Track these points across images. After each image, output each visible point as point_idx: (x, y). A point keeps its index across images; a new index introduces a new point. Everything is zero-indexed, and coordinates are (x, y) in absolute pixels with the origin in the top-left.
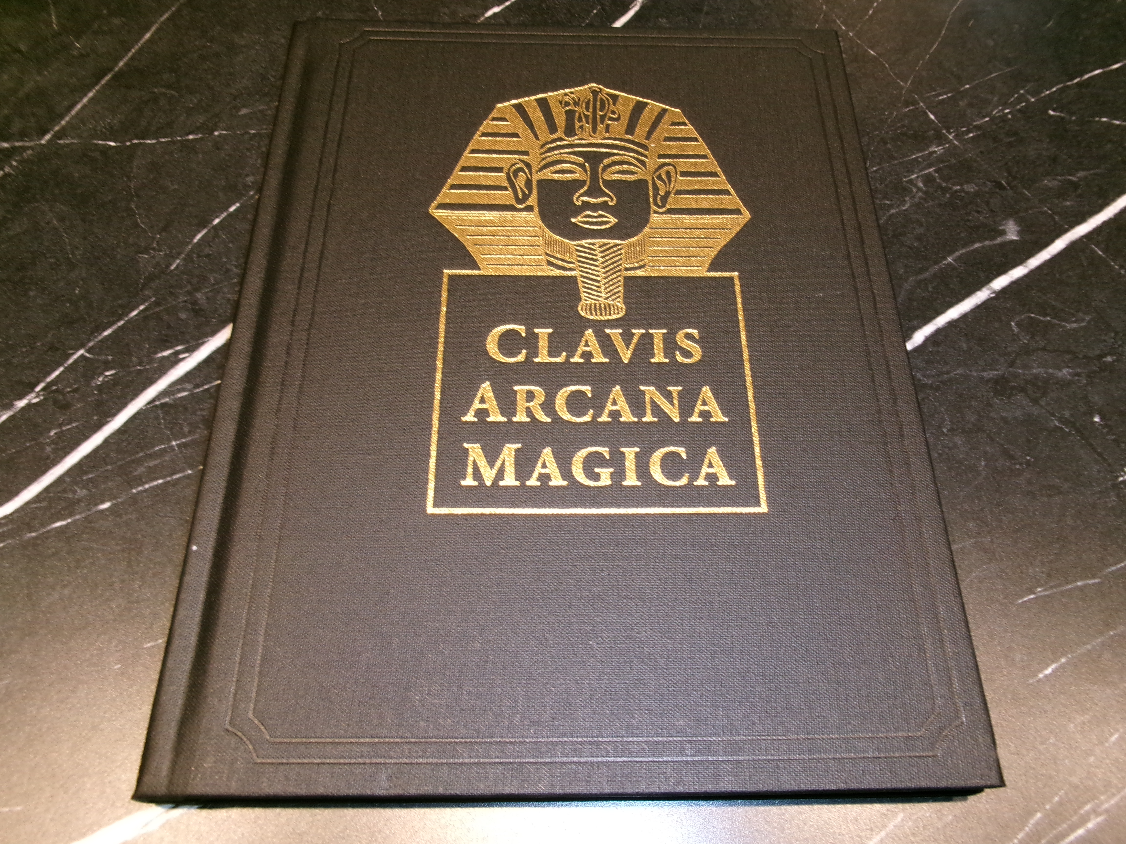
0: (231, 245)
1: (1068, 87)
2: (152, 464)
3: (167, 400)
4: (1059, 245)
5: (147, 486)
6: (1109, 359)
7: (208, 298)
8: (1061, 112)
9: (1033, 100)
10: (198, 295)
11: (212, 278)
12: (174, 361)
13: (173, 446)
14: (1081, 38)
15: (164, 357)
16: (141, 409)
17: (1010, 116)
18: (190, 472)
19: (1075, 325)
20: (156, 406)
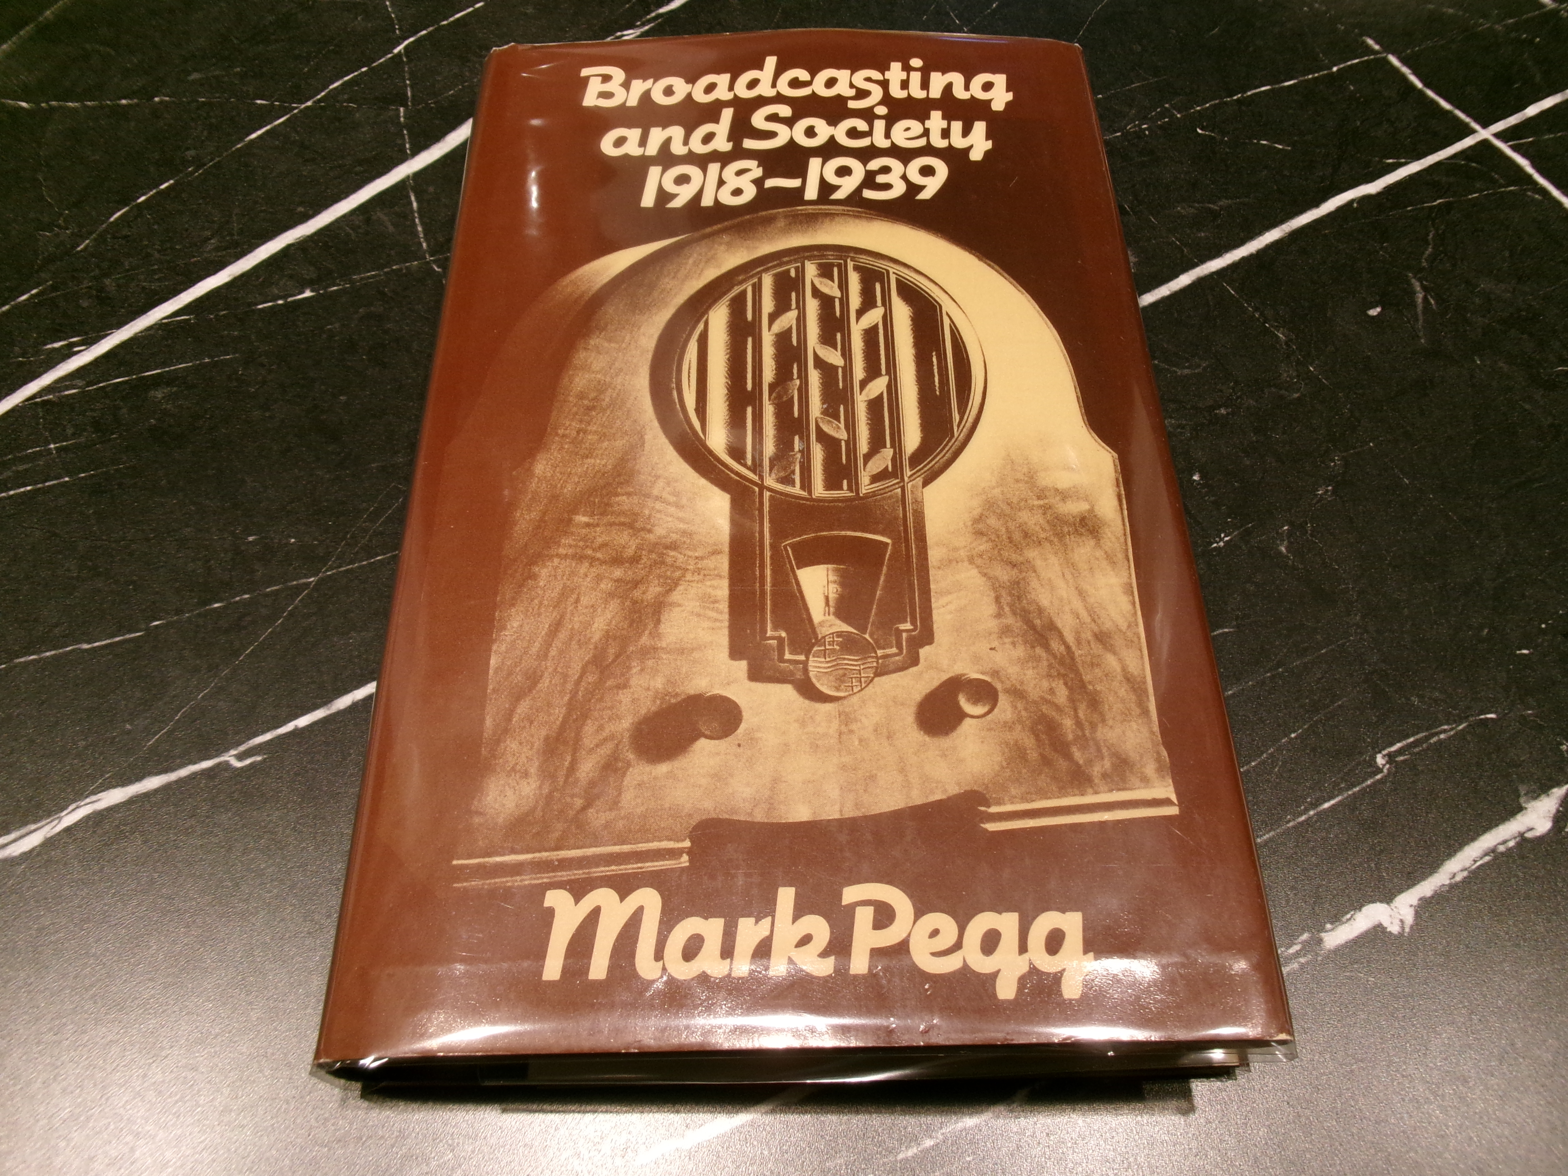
0: (156, 227)
1: (1226, 103)
2: (21, 468)
3: (51, 397)
4: (1184, 280)
5: (12, 493)
6: (1223, 411)
7: (118, 286)
8: (1212, 131)
9: (1179, 116)
10: (107, 281)
11: (126, 263)
12: (67, 354)
13: (50, 449)
14: (1251, 49)
15: (54, 349)
16: (17, 406)
17: (1147, 132)
18: (67, 479)
19: (1186, 371)
20: (36, 403)
